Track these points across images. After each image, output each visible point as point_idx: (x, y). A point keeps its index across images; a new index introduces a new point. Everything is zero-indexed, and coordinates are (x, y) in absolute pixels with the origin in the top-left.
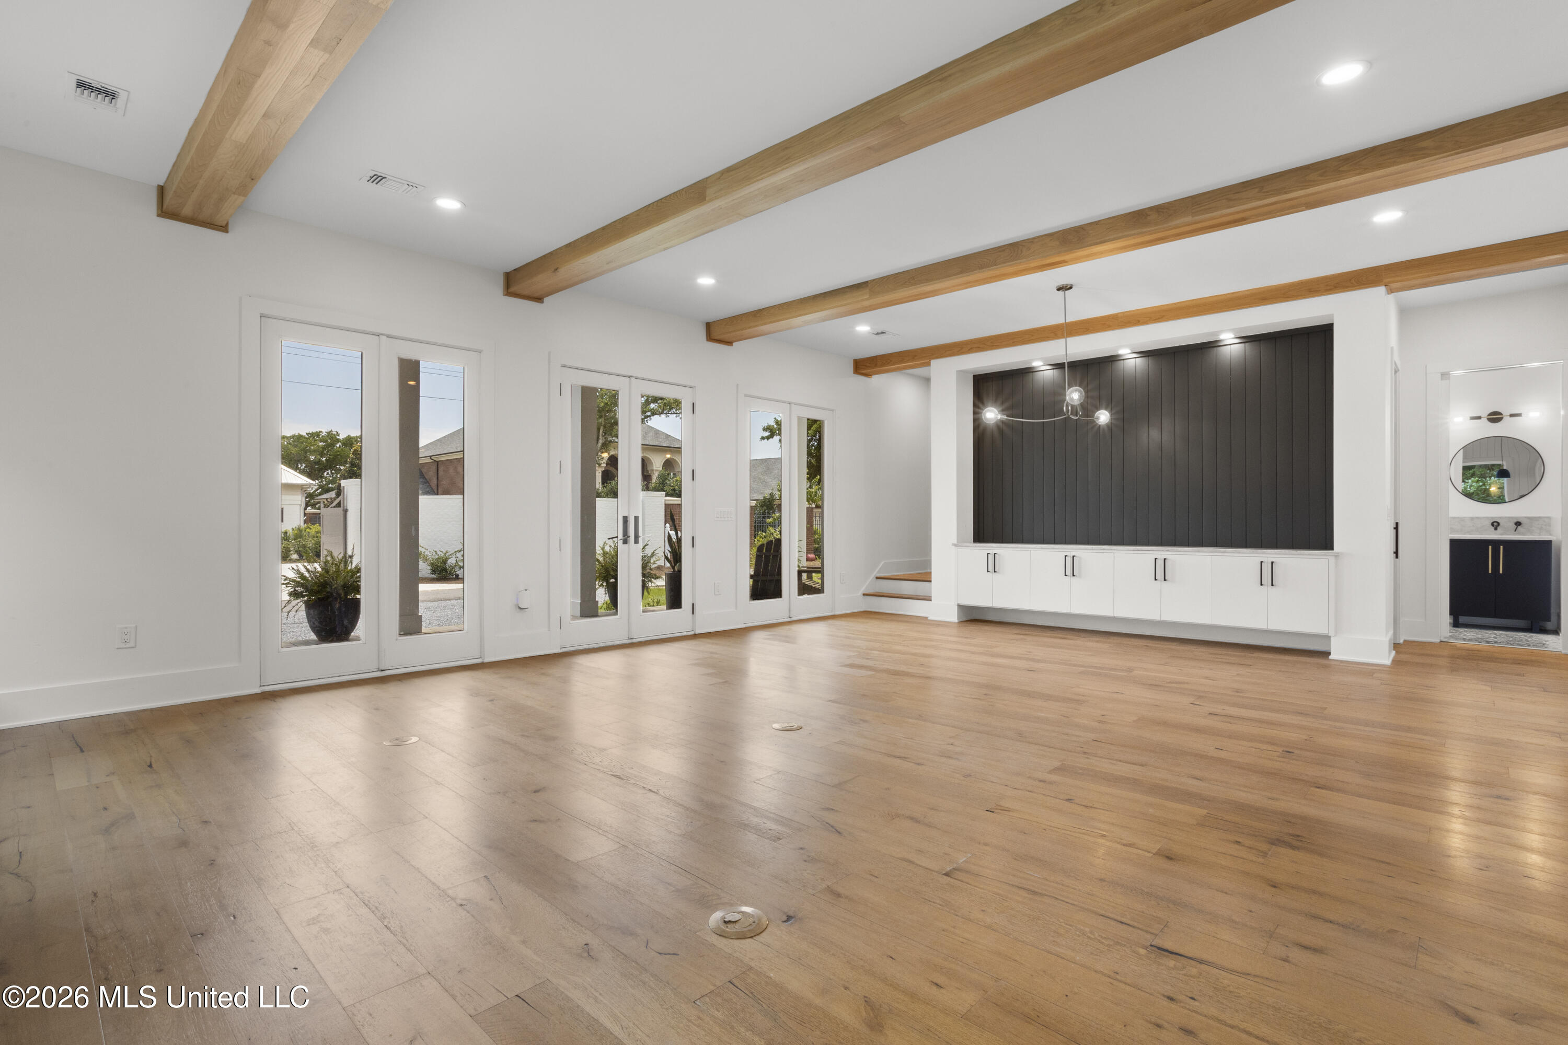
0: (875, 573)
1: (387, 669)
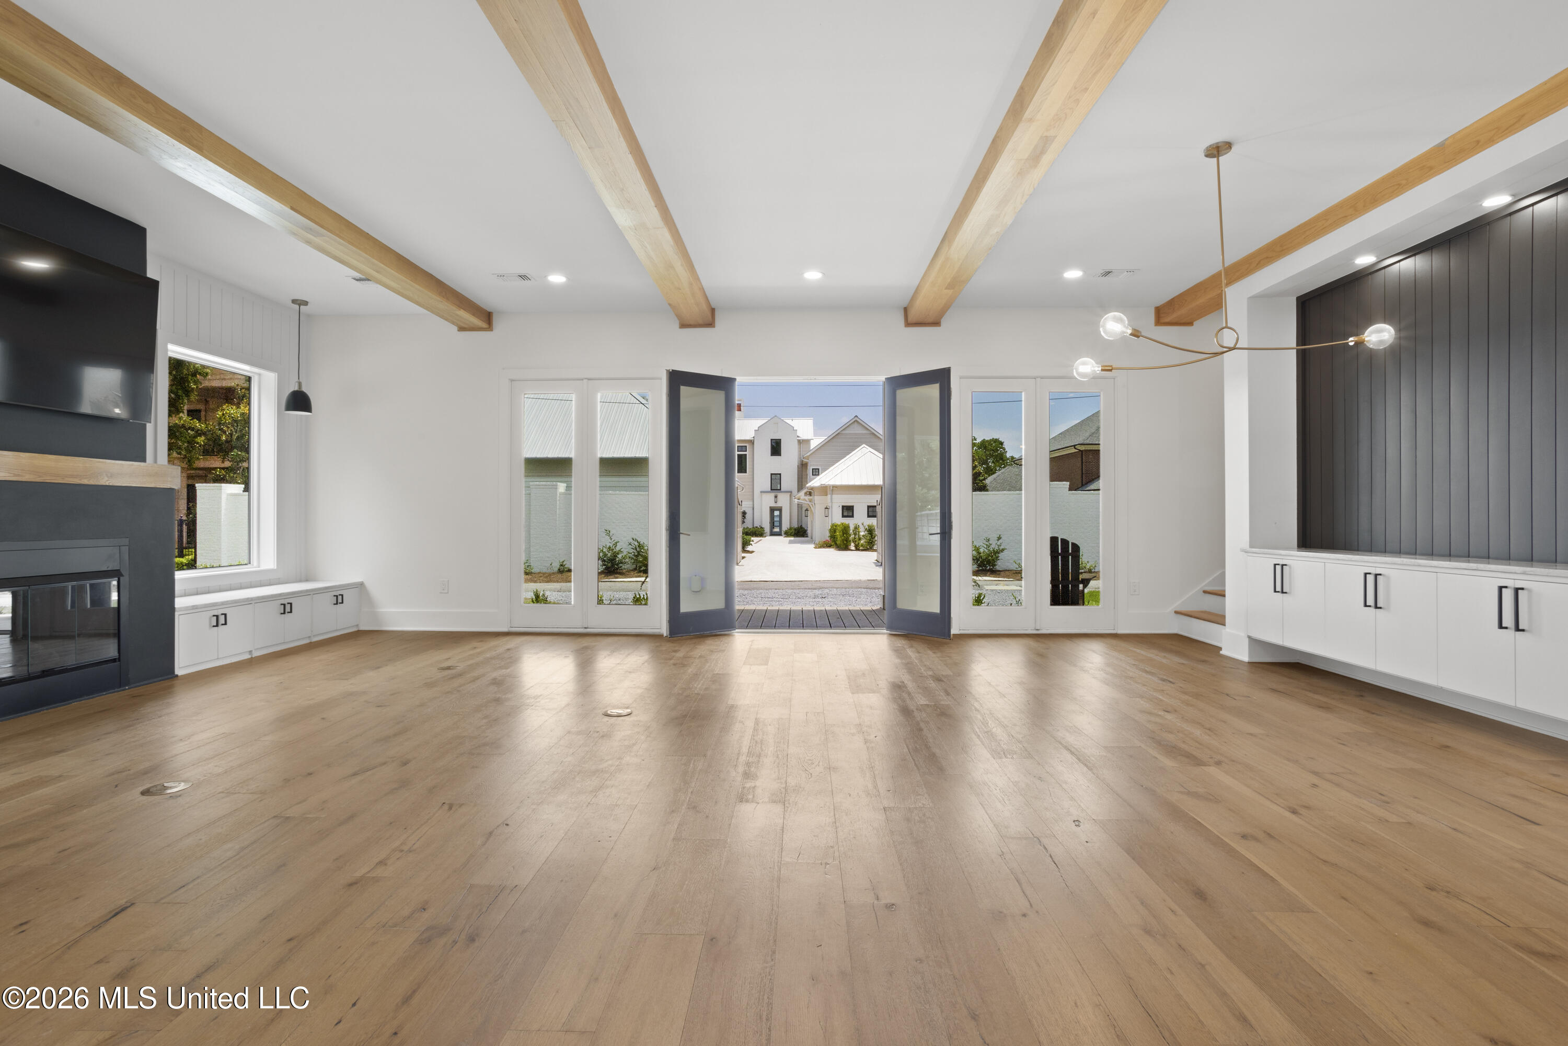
0: (1204, 584)
1: (589, 627)
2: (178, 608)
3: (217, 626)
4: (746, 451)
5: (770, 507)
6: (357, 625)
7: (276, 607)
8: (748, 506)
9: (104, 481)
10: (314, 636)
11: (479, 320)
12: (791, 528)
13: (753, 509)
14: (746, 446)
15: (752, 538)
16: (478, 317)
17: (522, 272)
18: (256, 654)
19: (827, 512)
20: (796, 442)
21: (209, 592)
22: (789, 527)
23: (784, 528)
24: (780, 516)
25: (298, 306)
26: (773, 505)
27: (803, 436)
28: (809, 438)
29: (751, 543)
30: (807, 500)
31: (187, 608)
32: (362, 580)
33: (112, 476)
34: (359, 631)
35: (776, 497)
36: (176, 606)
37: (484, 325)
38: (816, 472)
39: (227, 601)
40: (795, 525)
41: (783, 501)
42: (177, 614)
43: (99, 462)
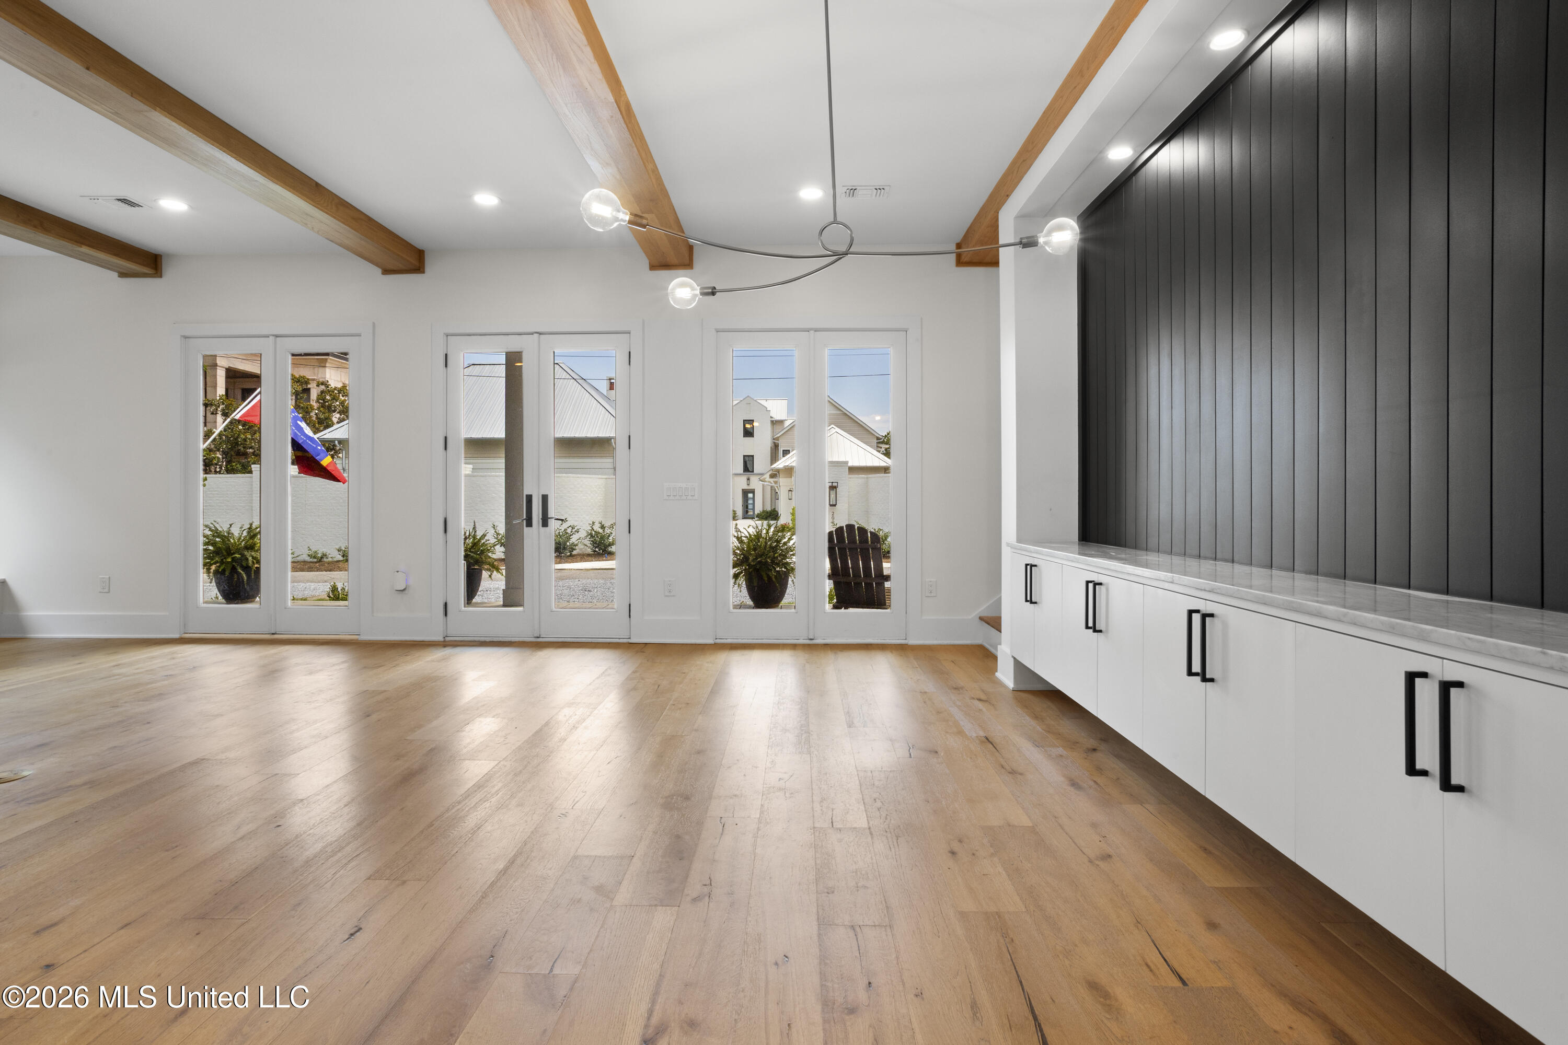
1: (278, 633)
5: (743, 490)
12: (764, 511)
17: (122, 195)
19: (790, 495)
20: (769, 424)
22: (761, 510)
23: (757, 512)
24: (754, 498)
26: (746, 487)
27: (777, 417)
28: (782, 419)
30: (772, 482)
35: (748, 479)
37: (145, 270)
38: (786, 452)
40: (769, 509)
41: (756, 484)
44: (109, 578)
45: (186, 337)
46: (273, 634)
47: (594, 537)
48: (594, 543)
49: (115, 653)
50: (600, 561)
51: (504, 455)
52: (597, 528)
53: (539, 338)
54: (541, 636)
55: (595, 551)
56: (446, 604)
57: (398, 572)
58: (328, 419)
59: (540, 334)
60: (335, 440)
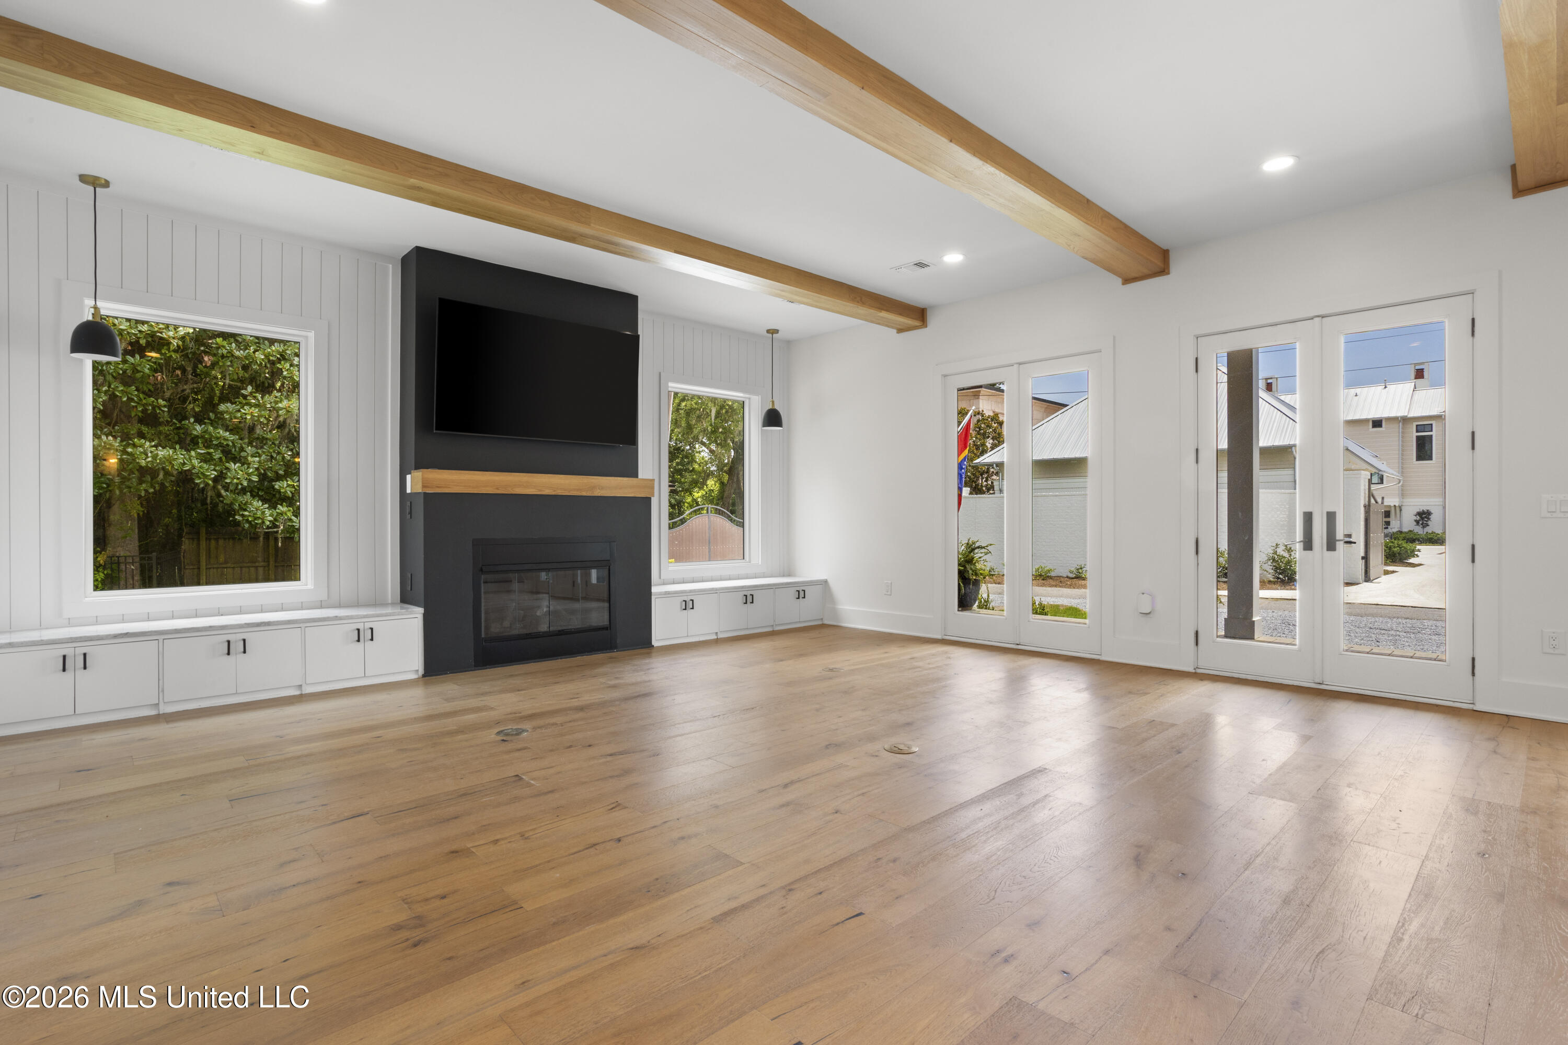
1: (1021, 644)
2: (654, 593)
3: (685, 609)
4: (1432, 431)
6: (822, 619)
7: (740, 597)
8: (1437, 504)
9: (598, 493)
10: (776, 625)
11: (908, 319)
13: (1444, 508)
14: (1432, 424)
15: (1418, 547)
16: (908, 316)
17: (917, 260)
18: (721, 636)
21: (684, 582)
25: (771, 335)
29: (1416, 553)
31: (660, 594)
32: (826, 578)
33: (602, 488)
34: (823, 624)
36: (652, 591)
37: (917, 323)
39: (695, 590)
42: (653, 598)
43: (593, 479)
44: (891, 583)
45: (945, 376)
46: (1017, 644)
47: (1278, 561)
48: (1276, 569)
49: (904, 646)
50: (1287, 589)
51: (1226, 469)
52: (1280, 551)
53: (1322, 321)
54: (1324, 683)
55: (1278, 578)
56: (1197, 633)
57: (1143, 594)
58: (983, 445)
59: (1323, 317)
60: (993, 464)
